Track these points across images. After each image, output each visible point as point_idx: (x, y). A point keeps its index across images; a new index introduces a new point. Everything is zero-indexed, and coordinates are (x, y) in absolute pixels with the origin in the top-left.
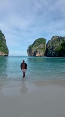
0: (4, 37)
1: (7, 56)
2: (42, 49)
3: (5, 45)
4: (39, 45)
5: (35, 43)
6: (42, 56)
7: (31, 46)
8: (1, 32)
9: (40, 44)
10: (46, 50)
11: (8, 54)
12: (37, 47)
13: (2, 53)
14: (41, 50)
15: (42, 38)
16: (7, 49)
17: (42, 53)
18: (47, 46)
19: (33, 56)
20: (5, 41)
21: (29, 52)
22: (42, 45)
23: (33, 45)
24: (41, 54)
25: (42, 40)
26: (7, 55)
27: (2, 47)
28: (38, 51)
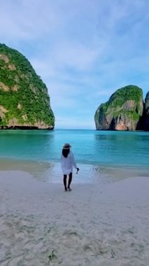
0: (47, 90)
1: (52, 129)
2: (132, 112)
3: (48, 106)
4: (123, 103)
5: (112, 98)
6: (132, 130)
7: (104, 107)
8: (41, 80)
9: (126, 100)
10: (141, 115)
11: (53, 125)
12: (119, 109)
13: (42, 123)
14: (130, 116)
15: (130, 86)
16: (51, 116)
17: (132, 123)
18: (144, 104)
19: (108, 130)
20: (48, 98)
21: (100, 121)
22: (131, 104)
23: (108, 104)
24: (129, 125)
25: (131, 91)
26: (52, 127)
27: (41, 112)
28: (120, 118)
